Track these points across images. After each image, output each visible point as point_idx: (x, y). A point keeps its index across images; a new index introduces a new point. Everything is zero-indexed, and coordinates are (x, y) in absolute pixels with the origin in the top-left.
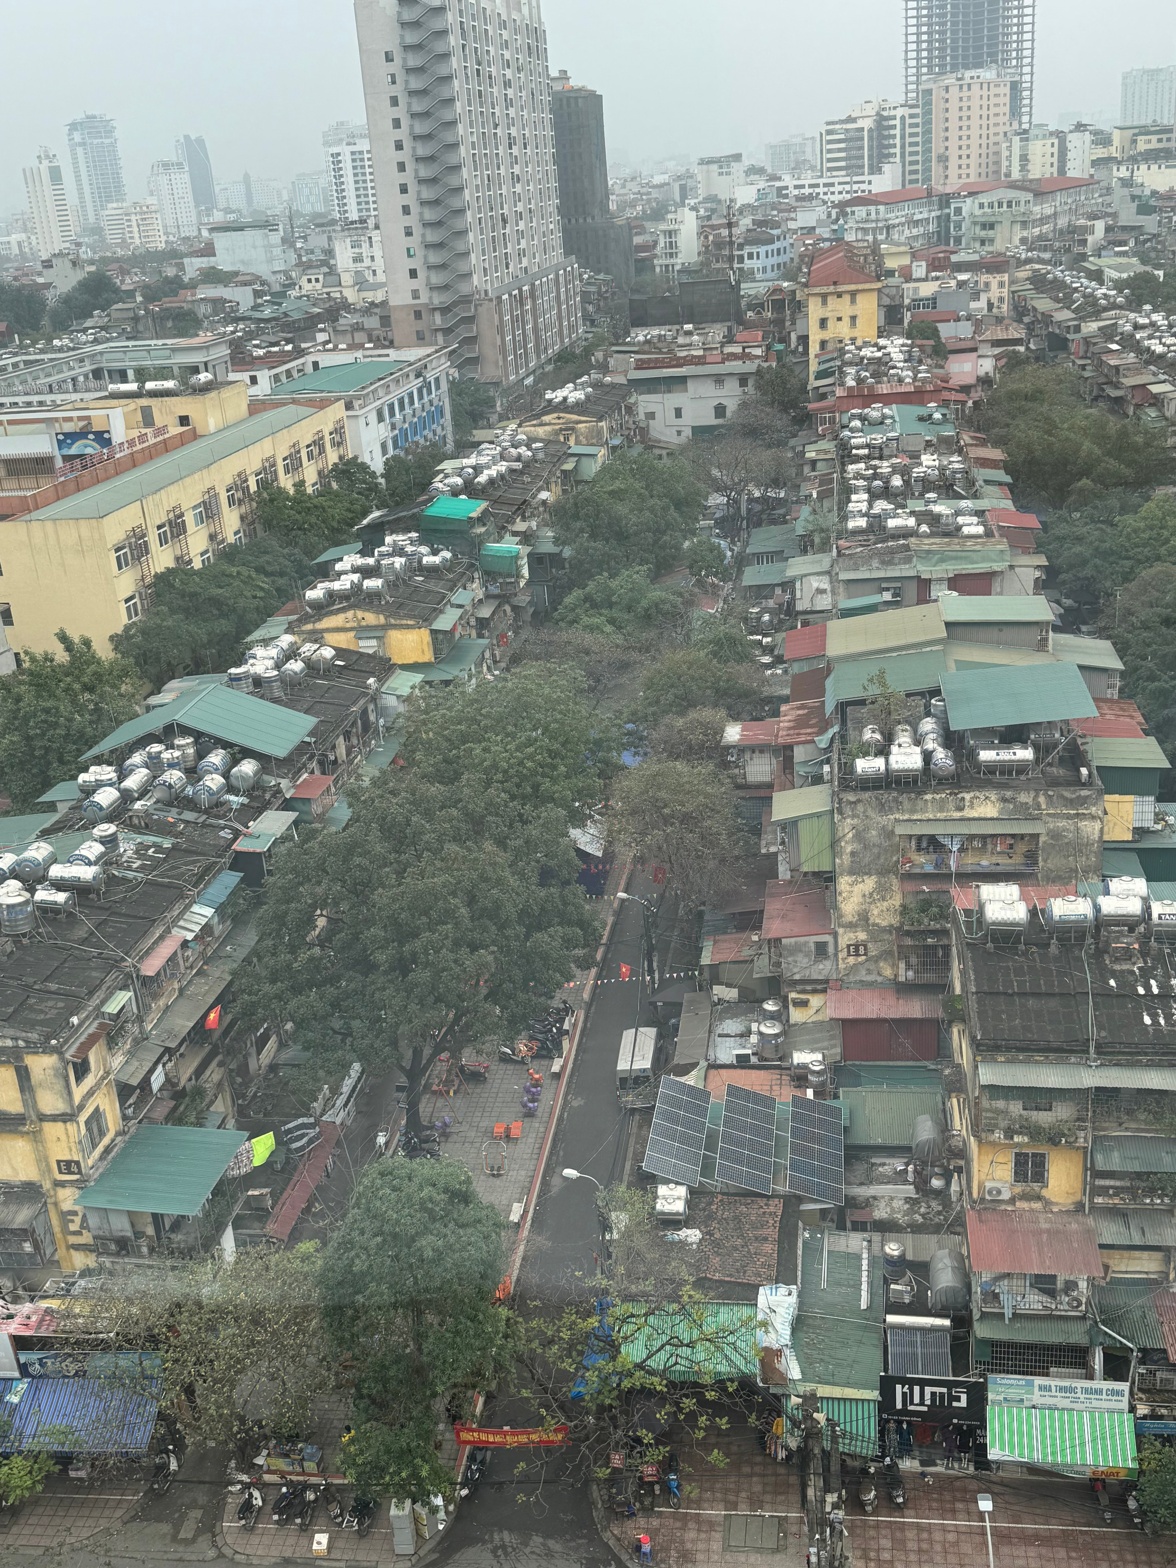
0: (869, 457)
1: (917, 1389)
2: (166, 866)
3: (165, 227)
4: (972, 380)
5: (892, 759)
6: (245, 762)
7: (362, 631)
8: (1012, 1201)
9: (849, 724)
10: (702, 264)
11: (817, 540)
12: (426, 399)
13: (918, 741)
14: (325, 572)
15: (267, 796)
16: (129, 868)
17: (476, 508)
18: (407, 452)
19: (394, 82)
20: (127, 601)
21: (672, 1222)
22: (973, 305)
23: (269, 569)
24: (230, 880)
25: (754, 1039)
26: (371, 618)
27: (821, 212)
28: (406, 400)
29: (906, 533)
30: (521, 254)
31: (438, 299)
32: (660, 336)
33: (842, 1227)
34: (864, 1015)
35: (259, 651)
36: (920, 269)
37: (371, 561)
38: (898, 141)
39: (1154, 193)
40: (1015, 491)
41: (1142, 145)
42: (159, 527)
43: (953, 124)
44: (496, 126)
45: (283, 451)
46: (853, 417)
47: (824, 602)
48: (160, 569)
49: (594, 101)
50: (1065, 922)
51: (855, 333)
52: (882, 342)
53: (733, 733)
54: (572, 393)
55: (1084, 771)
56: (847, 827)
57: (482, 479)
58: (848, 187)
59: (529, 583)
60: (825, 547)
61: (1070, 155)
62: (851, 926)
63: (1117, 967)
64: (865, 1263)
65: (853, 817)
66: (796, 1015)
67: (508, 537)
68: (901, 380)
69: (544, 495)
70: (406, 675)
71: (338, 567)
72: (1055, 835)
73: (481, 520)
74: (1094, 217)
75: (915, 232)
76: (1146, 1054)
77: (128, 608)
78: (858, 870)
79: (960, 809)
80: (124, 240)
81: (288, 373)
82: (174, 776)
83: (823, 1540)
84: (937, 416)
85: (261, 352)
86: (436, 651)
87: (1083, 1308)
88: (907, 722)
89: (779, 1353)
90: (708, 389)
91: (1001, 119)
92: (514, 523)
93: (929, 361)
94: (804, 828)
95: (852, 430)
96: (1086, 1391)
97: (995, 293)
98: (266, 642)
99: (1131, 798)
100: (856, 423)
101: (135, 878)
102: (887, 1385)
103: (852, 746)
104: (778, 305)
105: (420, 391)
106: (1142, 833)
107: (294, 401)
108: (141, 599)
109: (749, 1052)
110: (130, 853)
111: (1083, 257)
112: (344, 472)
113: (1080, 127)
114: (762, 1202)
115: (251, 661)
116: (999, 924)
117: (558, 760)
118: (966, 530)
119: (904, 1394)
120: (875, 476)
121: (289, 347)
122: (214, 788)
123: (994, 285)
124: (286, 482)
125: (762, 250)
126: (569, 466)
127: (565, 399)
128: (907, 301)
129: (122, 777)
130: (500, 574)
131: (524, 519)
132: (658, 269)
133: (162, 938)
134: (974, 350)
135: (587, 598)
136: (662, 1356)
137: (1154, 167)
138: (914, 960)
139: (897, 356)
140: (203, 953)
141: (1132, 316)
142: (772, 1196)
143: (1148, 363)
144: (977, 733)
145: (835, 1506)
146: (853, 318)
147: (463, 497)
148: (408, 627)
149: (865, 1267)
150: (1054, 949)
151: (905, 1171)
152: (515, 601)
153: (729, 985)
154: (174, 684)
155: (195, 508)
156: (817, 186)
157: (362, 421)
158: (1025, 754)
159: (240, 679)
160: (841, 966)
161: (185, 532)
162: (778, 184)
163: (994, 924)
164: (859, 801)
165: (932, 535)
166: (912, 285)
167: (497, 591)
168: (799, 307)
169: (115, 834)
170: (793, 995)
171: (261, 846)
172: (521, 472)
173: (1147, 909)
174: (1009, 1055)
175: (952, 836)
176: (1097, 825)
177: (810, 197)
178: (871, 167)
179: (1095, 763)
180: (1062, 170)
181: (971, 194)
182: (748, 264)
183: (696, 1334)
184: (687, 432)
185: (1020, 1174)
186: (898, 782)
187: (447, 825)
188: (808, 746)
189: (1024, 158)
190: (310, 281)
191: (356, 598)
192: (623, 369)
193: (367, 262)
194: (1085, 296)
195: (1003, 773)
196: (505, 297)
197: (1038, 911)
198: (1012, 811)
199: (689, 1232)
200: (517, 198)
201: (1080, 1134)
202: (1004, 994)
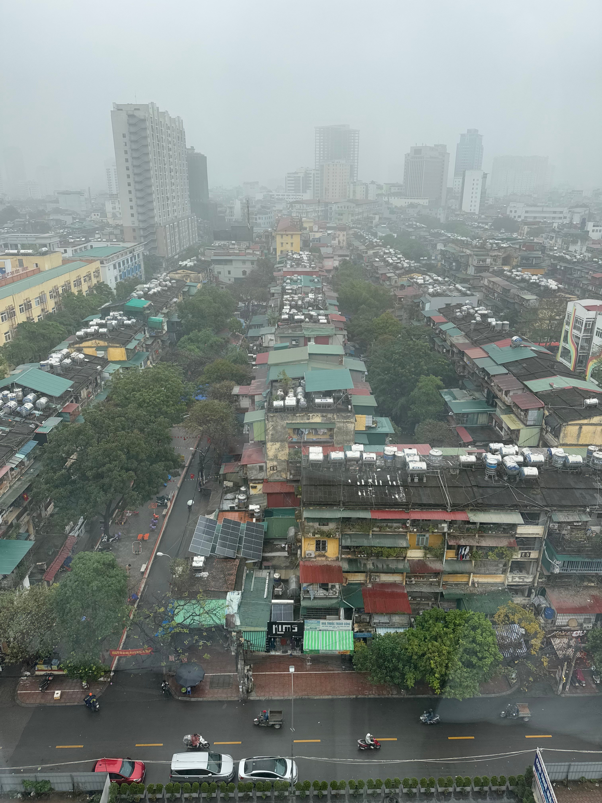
0: (292, 293)
1: (280, 626)
2: (6, 438)
4: (332, 268)
5: (286, 401)
6: (42, 398)
7: (98, 348)
8: (315, 557)
9: (273, 389)
10: (242, 220)
11: (270, 321)
12: (134, 261)
13: (295, 395)
14: (87, 325)
15: (51, 411)
17: (146, 303)
18: (125, 280)
19: (126, 145)
20: (5, 334)
21: (198, 570)
22: (333, 242)
23: (65, 323)
24: (33, 444)
25: (237, 501)
26: (102, 343)
27: (284, 205)
28: (125, 261)
29: (301, 321)
30: (174, 211)
31: (141, 225)
32: (224, 244)
33: (261, 568)
34: (275, 492)
35: (53, 355)
36: (316, 228)
37: (104, 321)
38: (312, 182)
39: (396, 207)
40: (340, 308)
41: (393, 190)
42: (20, 306)
43: (331, 178)
44: (165, 165)
45: (74, 278)
46: (288, 279)
47: (272, 344)
48: (20, 322)
49: (203, 159)
50: (336, 460)
51: (292, 249)
52: (301, 253)
53: (236, 390)
54: (189, 263)
55: (350, 407)
56: (270, 425)
57: (151, 292)
58: (295, 197)
59: (167, 332)
60: (273, 324)
61: (369, 192)
62: (272, 460)
63: (351, 476)
65: (272, 422)
66: (252, 492)
67: (160, 314)
68: (305, 267)
69: (175, 300)
70: (114, 365)
71: (91, 323)
72: (339, 429)
73: (148, 308)
74: (376, 214)
75: (316, 214)
76: (358, 505)
77: (6, 336)
78: (274, 440)
79: (309, 419)
80: (24, 195)
81: (81, 249)
82: (12, 404)
83: (244, 683)
84: (316, 280)
85: (72, 240)
86: (128, 357)
87: (337, 594)
88: (293, 388)
89: (232, 616)
90: (240, 265)
91: (347, 178)
92: (162, 309)
93: (316, 261)
94: (255, 425)
95: (287, 283)
96: (337, 624)
97: (341, 238)
98: (57, 352)
99: (365, 416)
100: (288, 281)
102: (270, 625)
103: (274, 397)
104: (267, 237)
105: (131, 258)
106: (368, 428)
107: (81, 260)
108: (11, 333)
109: (234, 505)
111: (371, 228)
112: (98, 287)
113: (373, 182)
114: (232, 561)
115: (50, 359)
116: (314, 461)
117: (170, 399)
118: (321, 321)
119: (276, 628)
120: (293, 300)
121: (84, 239)
122: (29, 408)
123: (341, 235)
124: (75, 290)
125: (264, 216)
126: (186, 289)
127: (186, 265)
128: (311, 239)
130: (156, 329)
131: (166, 308)
132: (226, 220)
133: (1, 467)
134: (333, 258)
135: (190, 339)
136: (188, 621)
137: (396, 198)
138: (293, 472)
139: (305, 258)
140: (20, 472)
141: (384, 249)
142: (236, 559)
143: (387, 266)
144: (315, 393)
145: (248, 670)
146: (292, 244)
147: (142, 299)
148: (116, 347)
149: (267, 582)
150: (332, 470)
151: (285, 547)
152: (162, 338)
153: (229, 481)
154: (21, 366)
155: (36, 298)
156: (284, 195)
157: (107, 268)
158: (330, 400)
159: (44, 366)
160: (268, 474)
161: (31, 308)
162: (270, 193)
163: (312, 461)
164: (274, 416)
165: (309, 322)
166: (313, 233)
167: (154, 335)
168: (274, 238)
170: (251, 485)
171: (46, 431)
172: (167, 291)
173: (362, 456)
174: (314, 507)
175: (305, 429)
176: (353, 425)
177: (281, 199)
178: (303, 190)
179: (353, 404)
180: (367, 197)
181: (335, 203)
182: (259, 221)
183: (202, 611)
184: (233, 280)
185: (318, 548)
186: (288, 409)
187: (119, 424)
188: (260, 396)
189: (354, 192)
190: (95, 215)
191: (96, 335)
192: (210, 255)
193: (117, 210)
194: (369, 241)
195: (323, 407)
196: (167, 226)
197: (326, 456)
198: (326, 420)
199: (204, 573)
200: (173, 191)
201: (337, 533)
202: (314, 485)
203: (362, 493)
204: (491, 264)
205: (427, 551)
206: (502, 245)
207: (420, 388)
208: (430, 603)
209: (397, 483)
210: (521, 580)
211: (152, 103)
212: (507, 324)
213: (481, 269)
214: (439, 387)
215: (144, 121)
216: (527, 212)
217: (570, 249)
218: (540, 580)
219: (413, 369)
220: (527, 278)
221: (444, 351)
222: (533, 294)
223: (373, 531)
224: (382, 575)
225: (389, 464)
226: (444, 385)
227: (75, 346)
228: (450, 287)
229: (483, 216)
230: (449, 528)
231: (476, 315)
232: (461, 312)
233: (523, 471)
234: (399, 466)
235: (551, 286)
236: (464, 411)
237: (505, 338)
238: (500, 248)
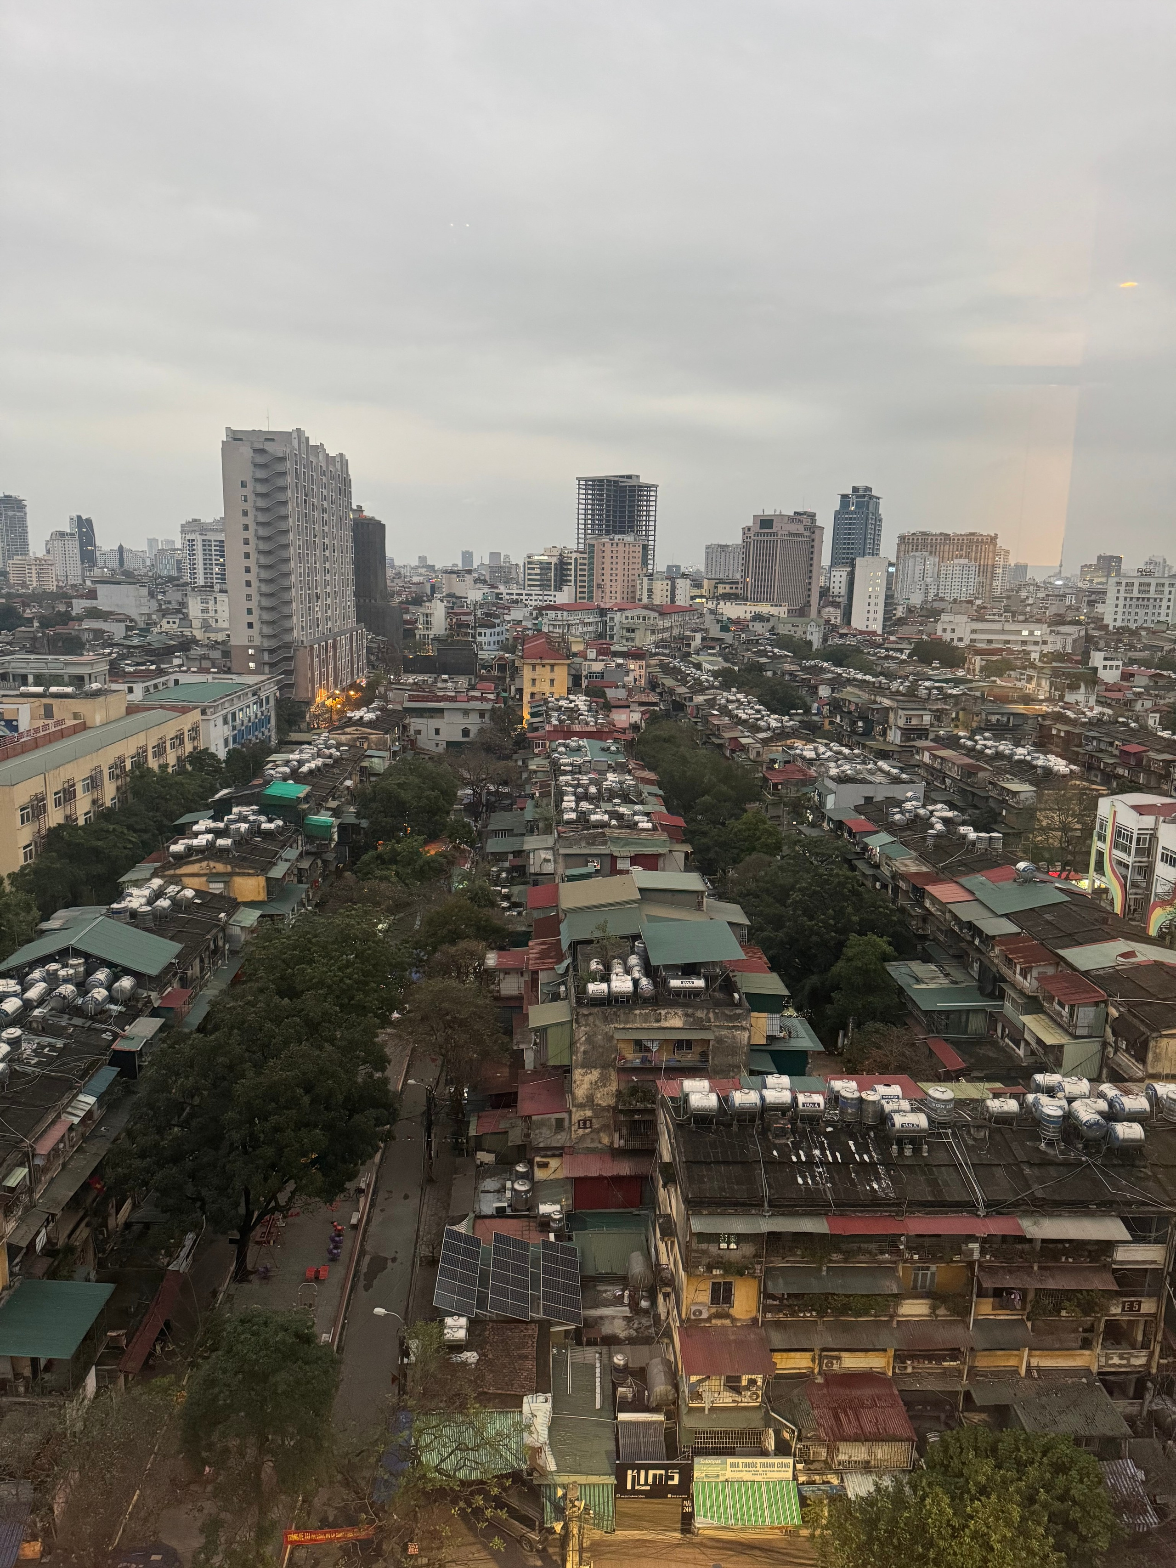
0: (573, 772)
1: (643, 1473)
2: (58, 1063)
3: (57, 575)
4: (627, 726)
5: (614, 984)
6: (125, 978)
7: (213, 877)
8: (709, 1319)
9: (579, 957)
10: (448, 636)
11: (541, 825)
13: (628, 971)
14: (183, 831)
15: (140, 1006)
16: (28, 1064)
17: (302, 791)
18: (243, 745)
19: (246, 501)
20: (25, 848)
21: (457, 1347)
22: (626, 679)
23: (138, 827)
24: (109, 1073)
25: (508, 1194)
26: (220, 867)
27: (526, 611)
28: (245, 710)
29: (603, 825)
30: (328, 619)
31: (266, 644)
32: (424, 680)
33: (579, 1343)
34: (590, 1175)
35: (135, 891)
36: (592, 654)
37: (221, 825)
38: (573, 572)
39: (729, 619)
40: (667, 802)
41: (721, 590)
42: (56, 794)
43: (607, 566)
44: (315, 536)
45: (152, 742)
46: (560, 745)
47: (549, 868)
48: (53, 824)
49: (380, 528)
50: (743, 1108)
51: (554, 690)
52: (572, 697)
53: (491, 960)
54: (366, 714)
55: (736, 995)
56: (581, 1033)
57: (305, 769)
58: (541, 598)
59: (338, 844)
60: (548, 830)
61: (677, 592)
62: (581, 1106)
63: (777, 1141)
64: (598, 1370)
65: (586, 1026)
66: (540, 1174)
67: (322, 812)
68: (587, 723)
69: (348, 783)
70: (249, 911)
71: (195, 828)
72: (719, 1040)
73: (307, 799)
74: (695, 631)
75: (585, 629)
76: (801, 1206)
77: (25, 853)
78: (587, 1065)
79: (658, 1021)
80: (24, 582)
81: (156, 686)
82: (68, 989)
84: (613, 748)
85: (131, 669)
86: (269, 893)
87: (760, 1399)
88: (620, 958)
89: (539, 1450)
90: (458, 718)
91: (636, 566)
92: (327, 801)
93: (602, 712)
94: (551, 1034)
95: (560, 753)
96: (763, 1466)
97: (638, 672)
98: (138, 884)
99: (767, 1015)
100: (562, 749)
101: (33, 1072)
102: (620, 1470)
103: (583, 974)
104: (502, 668)
105: (255, 704)
106: (771, 1038)
107: (162, 707)
108: (36, 847)
109: (506, 1204)
110: (29, 1052)
111: (689, 654)
112: (197, 758)
113: (684, 575)
114: (522, 1327)
115: (129, 899)
116: (698, 1110)
118: (641, 825)
119: (633, 1477)
120: (578, 785)
121: (153, 667)
122: (100, 999)
123: (637, 667)
124: (153, 764)
125: (488, 631)
126: (365, 763)
127: (362, 718)
128: (584, 673)
129: (25, 990)
130: (317, 838)
131: (334, 799)
132: (418, 637)
133: (53, 1122)
134: (628, 707)
135: (379, 857)
136: (452, 1461)
137: (728, 604)
138: (624, 1131)
139: (583, 707)
140: (83, 1134)
141: (725, 694)
142: (531, 1322)
143: (737, 724)
144: (667, 967)
146: (552, 681)
147: (291, 782)
148: (249, 875)
149: (598, 1375)
150: (735, 1128)
151: (622, 1296)
152: (325, 856)
153: (489, 1152)
154: (61, 913)
155: (84, 780)
156: (522, 595)
157: (212, 723)
158: (700, 983)
159: (120, 913)
160: (573, 1136)
161: (75, 797)
162: (496, 591)
163: (695, 1109)
164: (590, 1014)
165: (619, 827)
166: (587, 663)
167: (314, 850)
168: (516, 671)
169: (19, 1037)
170: (538, 1159)
171: (135, 1046)
172: (332, 766)
173: (795, 1099)
174: (710, 1209)
175: (653, 1040)
176: (746, 1034)
177: (517, 602)
178: (555, 587)
179: (745, 990)
180: (673, 601)
181: (620, 610)
182: (479, 639)
184: (443, 745)
185: (715, 1299)
186: (617, 1001)
188: (549, 972)
189: (650, 591)
190: (168, 622)
191: (210, 852)
192: (399, 700)
193: (212, 614)
194: (694, 679)
195: (685, 996)
196: (316, 646)
197: (724, 1100)
198: (693, 1023)
199: (469, 1354)
200: (327, 583)
201: (758, 1267)
202: (705, 1162)
203: (804, 1178)
204: (932, 725)
205: (938, 1302)
206: (950, 691)
207: (849, 960)
208: (943, 1416)
209: (871, 1157)
210: (1124, 1362)
211: (298, 430)
212: (998, 839)
213: (912, 733)
214: (886, 958)
215: (282, 459)
216: (974, 631)
217: (1066, 700)
218: (1162, 1361)
219: (832, 922)
220: (1007, 752)
221: (878, 885)
222: (1023, 781)
223: (831, 1261)
224: (844, 1354)
225: (848, 1119)
226: (896, 954)
227: (167, 873)
228: (869, 766)
229: (892, 638)
230: (983, 1252)
231: (934, 820)
232: (902, 812)
233: (1114, 1130)
234: (870, 1121)
235: (1056, 768)
236: (942, 1005)
237: (999, 865)
238: (947, 697)
